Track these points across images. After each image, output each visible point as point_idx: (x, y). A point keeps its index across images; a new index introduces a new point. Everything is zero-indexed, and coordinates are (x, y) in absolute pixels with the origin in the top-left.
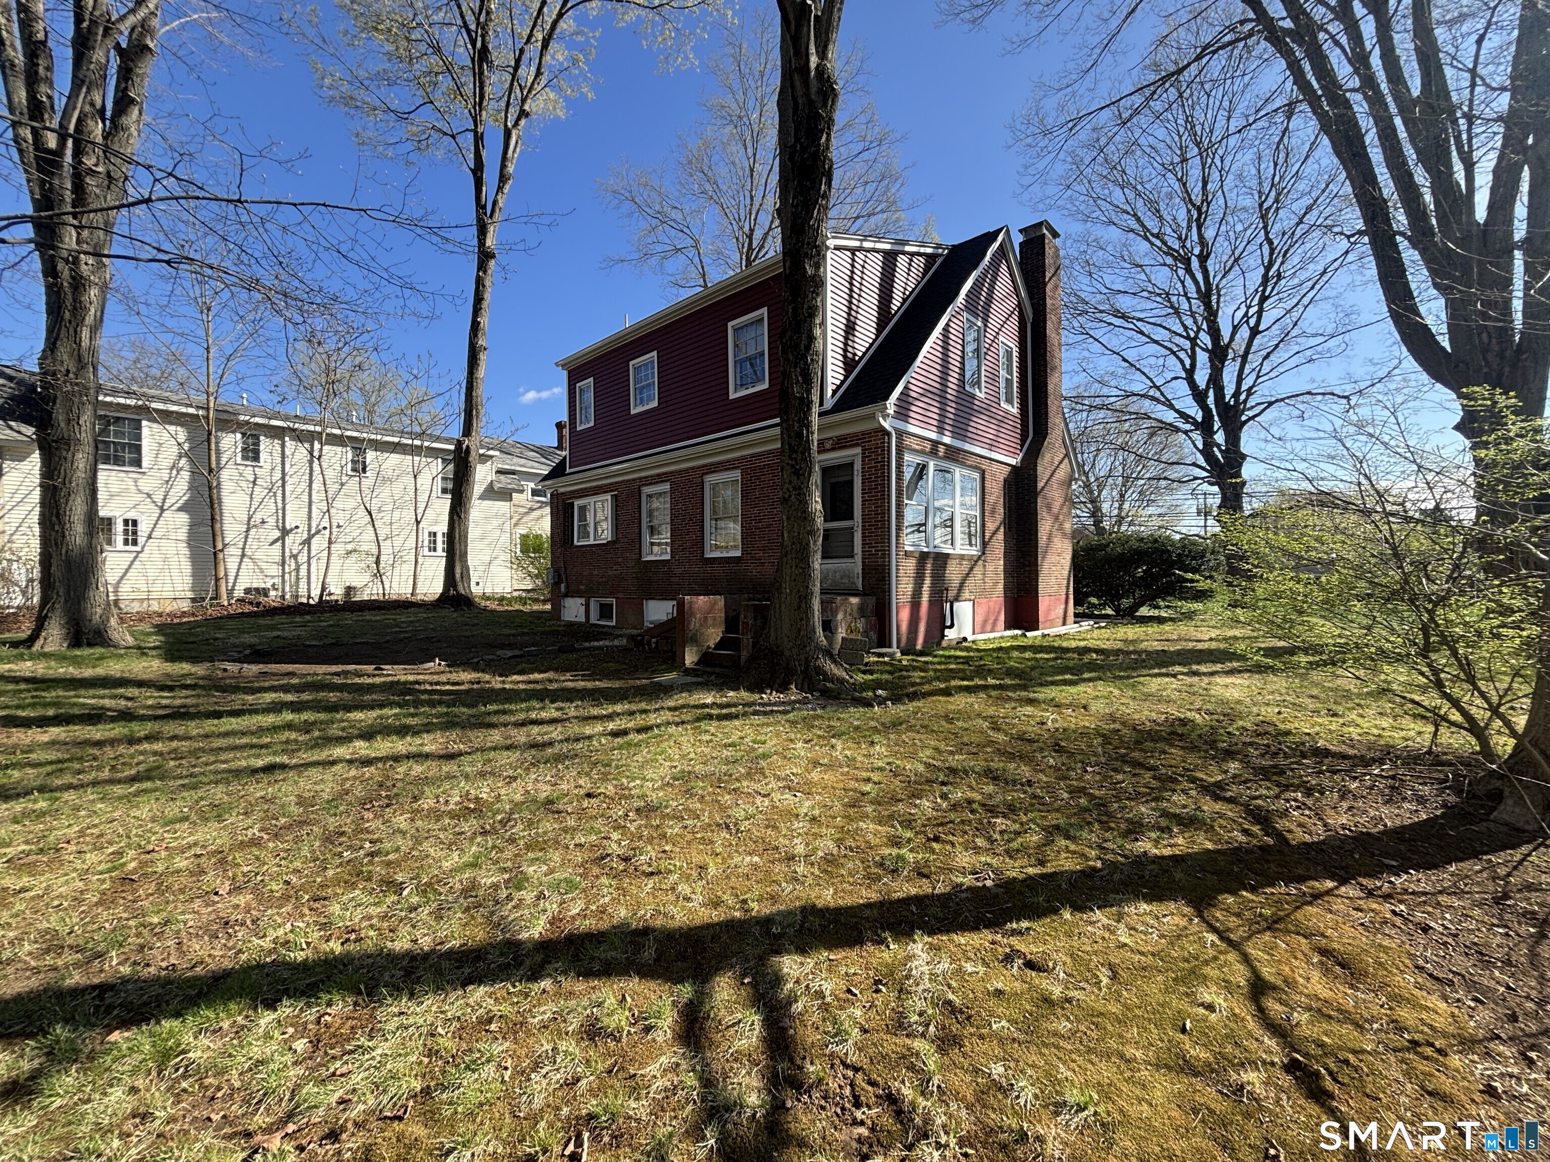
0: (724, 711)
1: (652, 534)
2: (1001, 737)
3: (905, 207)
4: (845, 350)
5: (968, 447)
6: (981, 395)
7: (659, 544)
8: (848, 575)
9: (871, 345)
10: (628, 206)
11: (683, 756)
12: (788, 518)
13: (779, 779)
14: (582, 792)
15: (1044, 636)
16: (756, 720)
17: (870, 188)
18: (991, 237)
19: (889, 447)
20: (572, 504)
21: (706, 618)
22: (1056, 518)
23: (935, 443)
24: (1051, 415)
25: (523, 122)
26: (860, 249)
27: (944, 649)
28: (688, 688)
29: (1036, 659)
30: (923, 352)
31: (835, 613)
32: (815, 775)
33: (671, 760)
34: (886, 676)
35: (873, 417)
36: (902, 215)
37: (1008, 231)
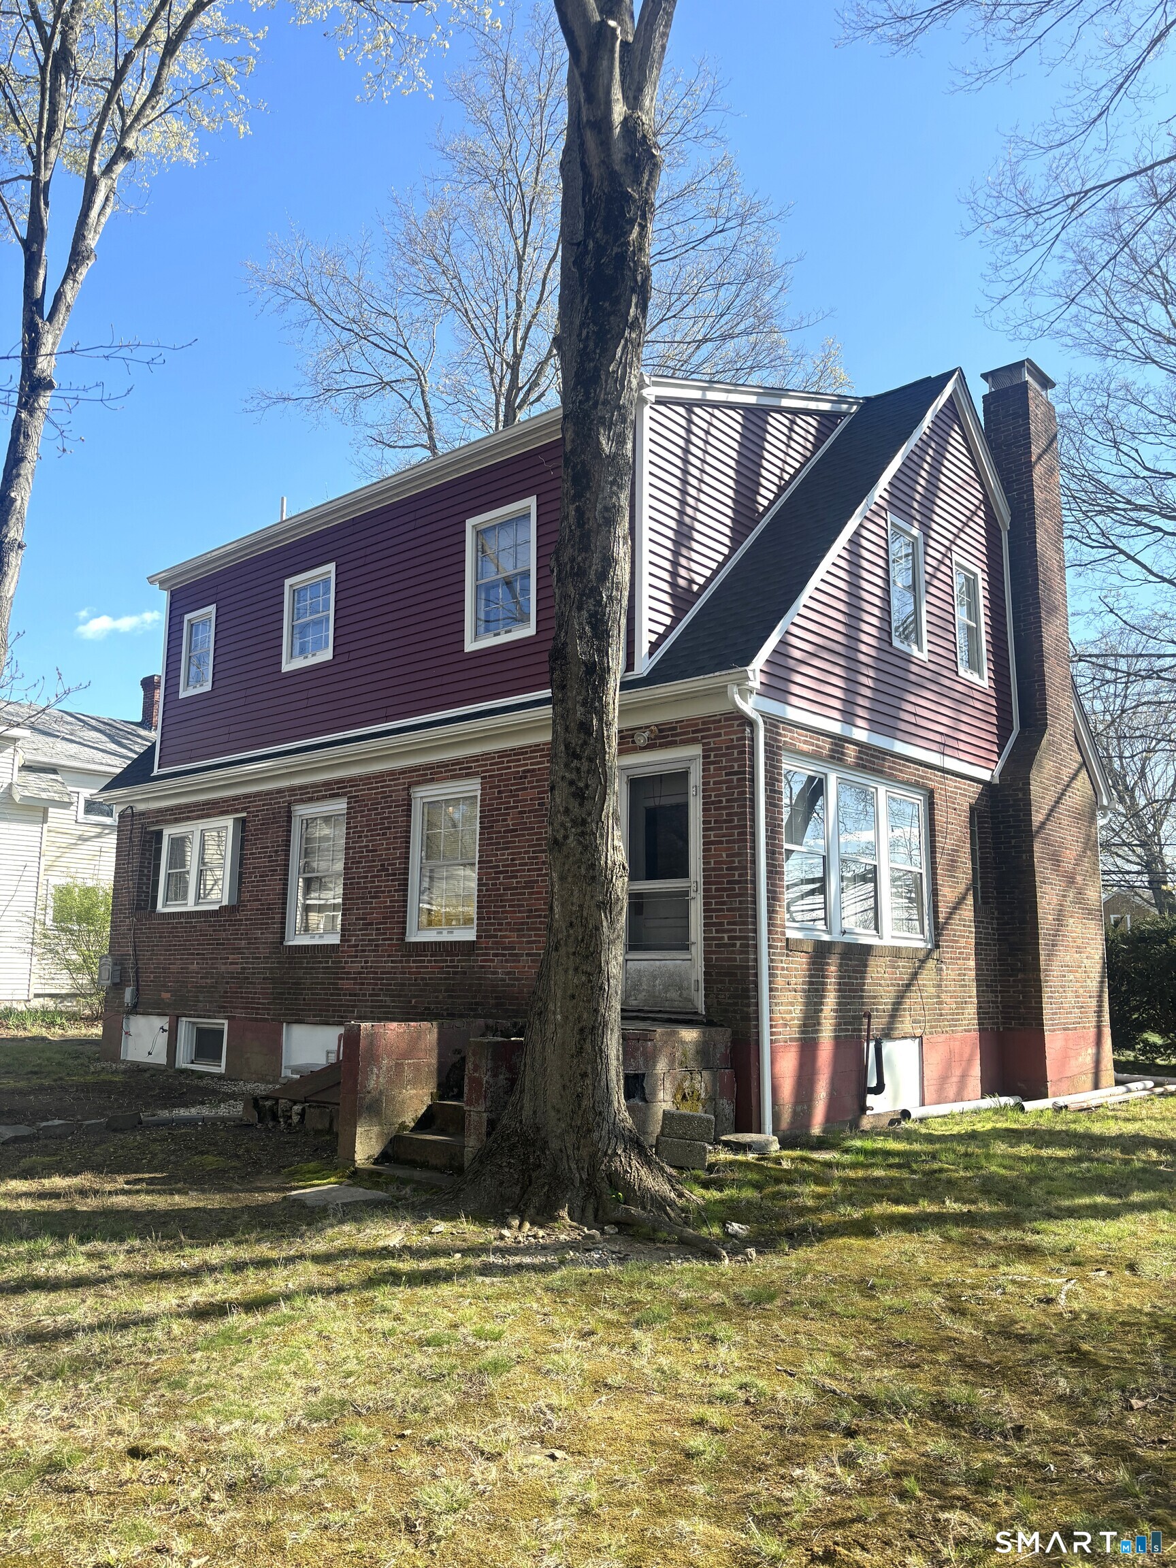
0: (425, 1265)
1: (308, 889)
2: (966, 1329)
3: (787, 325)
4: (674, 574)
5: (900, 748)
6: (921, 654)
7: (320, 909)
8: (677, 982)
9: (721, 565)
10: (300, 308)
11: (332, 1366)
12: (562, 878)
13: (522, 1418)
14: (122, 1444)
15: (1058, 1109)
16: (488, 1284)
17: (726, 294)
18: (931, 387)
19: (753, 748)
20: (159, 834)
21: (399, 1066)
22: (1070, 880)
23: (839, 741)
24: (1050, 691)
25: (120, 167)
26: (702, 404)
27: (865, 1134)
28: (354, 1212)
29: (1039, 1160)
30: (814, 581)
31: (651, 1059)
32: (595, 1412)
33: (309, 1375)
34: (748, 1193)
35: (722, 692)
36: (784, 338)
37: (962, 378)
